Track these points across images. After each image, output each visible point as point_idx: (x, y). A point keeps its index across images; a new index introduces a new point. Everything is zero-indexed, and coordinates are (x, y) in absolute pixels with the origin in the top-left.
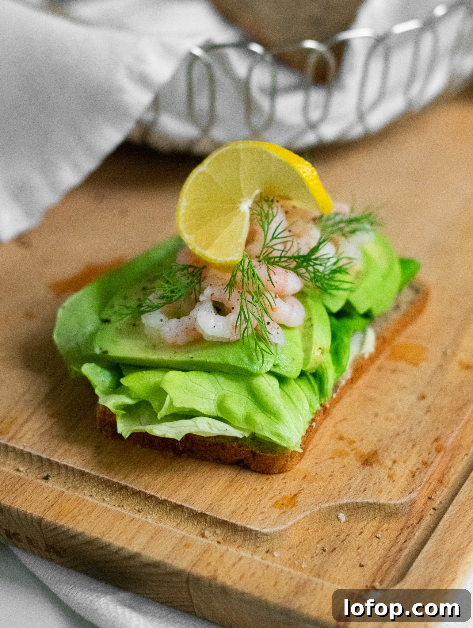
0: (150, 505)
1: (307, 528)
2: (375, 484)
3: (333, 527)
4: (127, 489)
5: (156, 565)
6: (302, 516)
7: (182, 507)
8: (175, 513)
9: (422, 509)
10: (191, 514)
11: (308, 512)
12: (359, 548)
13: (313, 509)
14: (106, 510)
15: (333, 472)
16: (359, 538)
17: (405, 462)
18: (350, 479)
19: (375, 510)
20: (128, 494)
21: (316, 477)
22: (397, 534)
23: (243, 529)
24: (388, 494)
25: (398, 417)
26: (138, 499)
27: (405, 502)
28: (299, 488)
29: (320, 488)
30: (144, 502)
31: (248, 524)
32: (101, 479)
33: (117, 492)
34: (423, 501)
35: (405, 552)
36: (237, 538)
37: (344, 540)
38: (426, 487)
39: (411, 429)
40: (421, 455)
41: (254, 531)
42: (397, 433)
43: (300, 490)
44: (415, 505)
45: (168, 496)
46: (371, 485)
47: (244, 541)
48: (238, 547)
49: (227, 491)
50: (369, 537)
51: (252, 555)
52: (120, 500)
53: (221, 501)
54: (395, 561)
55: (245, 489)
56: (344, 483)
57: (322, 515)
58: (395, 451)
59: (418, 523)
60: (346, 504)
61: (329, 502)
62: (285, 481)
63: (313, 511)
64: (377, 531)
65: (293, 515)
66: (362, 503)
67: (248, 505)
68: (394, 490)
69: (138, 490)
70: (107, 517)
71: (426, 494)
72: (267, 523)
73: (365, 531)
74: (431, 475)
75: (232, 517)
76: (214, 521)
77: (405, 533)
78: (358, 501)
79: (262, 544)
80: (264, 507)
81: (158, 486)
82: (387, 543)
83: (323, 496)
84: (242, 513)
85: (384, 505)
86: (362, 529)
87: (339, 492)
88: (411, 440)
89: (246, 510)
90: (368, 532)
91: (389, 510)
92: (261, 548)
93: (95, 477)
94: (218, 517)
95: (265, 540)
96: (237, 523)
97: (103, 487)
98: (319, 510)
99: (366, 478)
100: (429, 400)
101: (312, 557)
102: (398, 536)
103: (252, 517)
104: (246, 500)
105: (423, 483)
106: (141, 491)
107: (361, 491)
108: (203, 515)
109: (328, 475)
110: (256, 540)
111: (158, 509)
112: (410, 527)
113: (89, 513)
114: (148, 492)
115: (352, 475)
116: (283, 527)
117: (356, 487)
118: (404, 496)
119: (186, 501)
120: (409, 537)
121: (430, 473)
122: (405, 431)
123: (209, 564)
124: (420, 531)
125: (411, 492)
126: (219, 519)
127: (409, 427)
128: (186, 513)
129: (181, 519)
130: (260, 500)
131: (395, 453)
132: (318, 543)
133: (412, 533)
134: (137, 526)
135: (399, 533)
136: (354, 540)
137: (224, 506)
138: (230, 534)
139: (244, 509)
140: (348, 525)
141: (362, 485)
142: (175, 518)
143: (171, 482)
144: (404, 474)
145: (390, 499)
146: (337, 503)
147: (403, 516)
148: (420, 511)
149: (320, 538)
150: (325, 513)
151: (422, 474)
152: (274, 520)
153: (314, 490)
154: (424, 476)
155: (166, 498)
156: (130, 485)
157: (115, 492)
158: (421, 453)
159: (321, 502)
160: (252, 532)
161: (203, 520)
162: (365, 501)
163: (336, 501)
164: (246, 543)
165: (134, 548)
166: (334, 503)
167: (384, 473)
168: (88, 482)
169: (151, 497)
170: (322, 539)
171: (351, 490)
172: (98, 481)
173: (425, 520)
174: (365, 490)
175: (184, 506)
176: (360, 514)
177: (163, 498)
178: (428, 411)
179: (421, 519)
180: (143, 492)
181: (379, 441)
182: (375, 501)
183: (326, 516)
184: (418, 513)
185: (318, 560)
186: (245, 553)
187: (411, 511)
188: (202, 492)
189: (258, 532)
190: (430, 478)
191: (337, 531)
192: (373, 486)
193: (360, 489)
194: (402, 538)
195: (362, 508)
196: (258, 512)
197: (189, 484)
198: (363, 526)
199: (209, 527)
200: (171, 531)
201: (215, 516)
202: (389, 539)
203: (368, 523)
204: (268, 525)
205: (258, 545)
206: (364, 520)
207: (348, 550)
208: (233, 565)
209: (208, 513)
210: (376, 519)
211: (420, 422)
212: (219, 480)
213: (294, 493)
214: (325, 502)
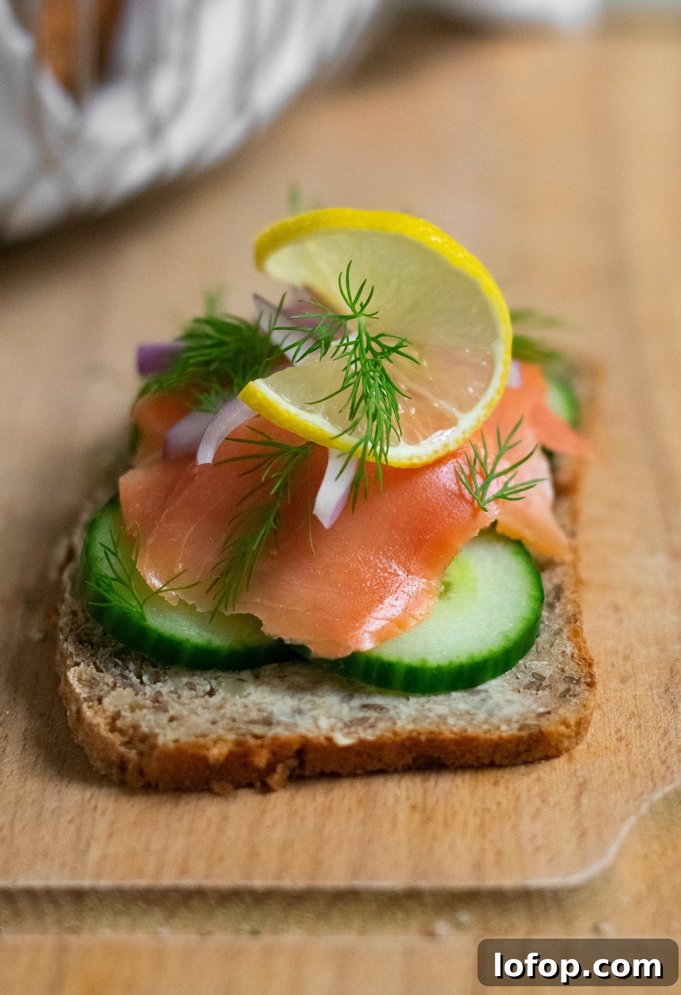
0: (274, 911)
1: (644, 853)
6: (626, 829)
10: (385, 900)
11: (632, 820)
13: (639, 810)
15: (618, 731)
18: (665, 733)
20: (211, 907)
21: (592, 750)
23: (519, 892)
25: (663, 600)
26: (238, 909)
29: (619, 768)
30: (258, 910)
31: (525, 880)
33: (182, 910)
36: (515, 917)
41: (549, 888)
43: (580, 785)
47: (534, 918)
49: (430, 830)
52: (196, 923)
53: (432, 853)
55: (463, 816)
56: (658, 745)
57: (659, 818)
63: (639, 814)
65: (605, 833)
67: (496, 844)
72: (565, 866)
75: (480, 877)
76: (443, 899)
79: (578, 911)
80: (534, 838)
81: (271, 866)
83: (638, 778)
84: (498, 862)
87: (663, 763)
89: (499, 853)
93: (112, 893)
95: (581, 900)
96: (498, 884)
97: (139, 908)
98: (650, 809)
103: (523, 862)
104: (484, 836)
108: (413, 895)
109: (616, 740)
111: (298, 913)
114: (259, 882)
115: (663, 725)
119: (355, 874)
126: (454, 890)
128: (369, 904)
130: (514, 827)
137: (447, 860)
138: (494, 913)
139: (494, 852)
142: (346, 920)
146: (677, 783)
150: (662, 812)
152: (572, 853)
155: (309, 884)
156: (208, 883)
157: (176, 910)
159: (643, 792)
160: (545, 894)
161: (414, 904)
163: (671, 782)
166: (671, 788)
168: (99, 910)
169: (269, 893)
172: (122, 899)
177: (300, 886)
180: (244, 888)
183: (667, 817)
188: (378, 849)
196: (529, 850)
204: (569, 868)
205: (570, 917)
209: (424, 884)
213: (572, 792)
214: (651, 789)
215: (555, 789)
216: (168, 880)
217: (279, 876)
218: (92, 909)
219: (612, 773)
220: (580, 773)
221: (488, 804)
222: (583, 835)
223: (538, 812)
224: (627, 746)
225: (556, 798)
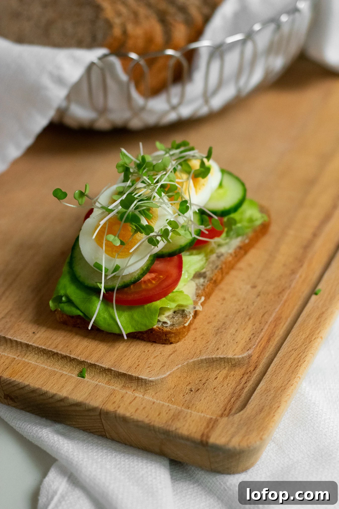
0: (74, 364)
1: (180, 376)
2: (225, 345)
3: (197, 375)
4: (58, 355)
5: (78, 404)
6: (176, 368)
7: (95, 365)
8: (91, 370)
9: (256, 361)
10: (102, 370)
11: (180, 366)
12: (214, 388)
13: (183, 363)
14: (44, 369)
15: (196, 338)
16: (215, 381)
17: (244, 330)
18: (207, 343)
19: (225, 362)
20: (58, 358)
22: (240, 378)
23: (136, 378)
24: (233, 352)
25: (239, 300)
26: (65, 361)
27: (245, 356)
28: (173, 350)
29: (187, 349)
30: (69, 363)
31: (139, 375)
32: (40, 349)
33: (51, 357)
34: (257, 356)
35: (246, 390)
36: (133, 385)
37: (205, 383)
38: (258, 346)
39: (248, 307)
40: (254, 325)
41: (144, 379)
42: (238, 311)
44: (252, 358)
45: (85, 358)
46: (222, 346)
47: (138, 386)
48: (134, 390)
49: (125, 354)
50: (221, 380)
51: (143, 395)
52: (53, 362)
53: (121, 360)
54: (239, 396)
55: (137, 352)
56: (203, 345)
57: (189, 367)
58: (237, 322)
59: (254, 370)
60: (205, 359)
61: (194, 358)
63: (183, 365)
64: (226, 377)
65: (170, 368)
66: (216, 358)
67: (140, 362)
68: (237, 349)
69: (65, 355)
70: (45, 374)
71: (259, 351)
72: (152, 374)
73: (219, 376)
74: (262, 337)
75: (129, 371)
76: (117, 374)
77: (246, 377)
78: (214, 356)
79: (150, 388)
80: (150, 364)
81: (78, 352)
82: (234, 384)
83: (190, 354)
84: (136, 368)
85: (231, 358)
86: (216, 375)
87: (200, 351)
88: (248, 315)
89: (138, 365)
90: (220, 378)
91: (234, 362)
92: (149, 391)
93: (36, 348)
94: (119, 371)
95: (152, 385)
96: (132, 374)
97: (41, 354)
98: (187, 364)
99: (218, 341)
100: (259, 288)
101: (184, 396)
102: (241, 379)
103: (142, 370)
104: (138, 359)
105: (256, 343)
106: (67, 356)
107: (215, 350)
108: (109, 370)
109: (193, 340)
110: (145, 386)
111: (79, 367)
112: (249, 373)
113: (33, 372)
114: (72, 356)
115: (209, 340)
116: (163, 376)
117: (211, 348)
118: (244, 353)
119: (98, 361)
120: (248, 380)
121: (261, 336)
122: (243, 309)
123: (114, 402)
124: (255, 375)
125: (249, 350)
126: (121, 373)
127: (246, 307)
128: (98, 369)
129: (95, 373)
130: (148, 359)
131: (237, 324)
132: (187, 386)
133: (250, 376)
134: (65, 379)
135: (241, 377)
136: (211, 383)
137: (123, 364)
138: (128, 382)
139: (137, 365)
140: (207, 373)
141: (215, 346)
142: (90, 373)
143: (87, 349)
144: (243, 338)
145: (235, 355)
146: (199, 358)
147: (244, 366)
148: (255, 362)
149: (189, 382)
150: (191, 366)
151: (256, 338)
152: (157, 371)
153: (183, 351)
154: (257, 339)
155: (84, 360)
156: (59, 352)
157: (50, 357)
158: (254, 323)
159: (188, 359)
160: (143, 380)
161: (109, 373)
162: (218, 356)
163: (198, 357)
164: (139, 388)
165: (64, 393)
166: (197, 359)
167: (230, 337)
168: (31, 351)
169: (74, 359)
170: (190, 383)
171: (208, 350)
172: (38, 350)
173: (258, 368)
174: (218, 349)
175: (96, 365)
176: (215, 365)
177: (82, 360)
178: (258, 295)
179: (256, 367)
180: (68, 356)
181: (227, 316)
182: (225, 357)
183: (192, 367)
184: (254, 363)
185: (187, 397)
186: (138, 395)
187: (249, 362)
188: (108, 355)
189: (147, 380)
190: (261, 340)
191: (200, 378)
192: (223, 346)
193: (214, 348)
194: (244, 381)
195: (216, 361)
196: (146, 367)
197: (99, 350)
198: (217, 373)
199: (114, 378)
200: (88, 381)
201: (118, 370)
202: (235, 382)
203: (220, 372)
204: (153, 375)
205: (147, 389)
206: (218, 369)
207: (207, 390)
208: (130, 403)
210: (226, 368)
211: (253, 303)
213: (170, 353)
214: (191, 358)
216: (50, 349)
220: (176, 348)
222: (163, 366)
223: (156, 356)
224: (195, 343)
225: (164, 354)
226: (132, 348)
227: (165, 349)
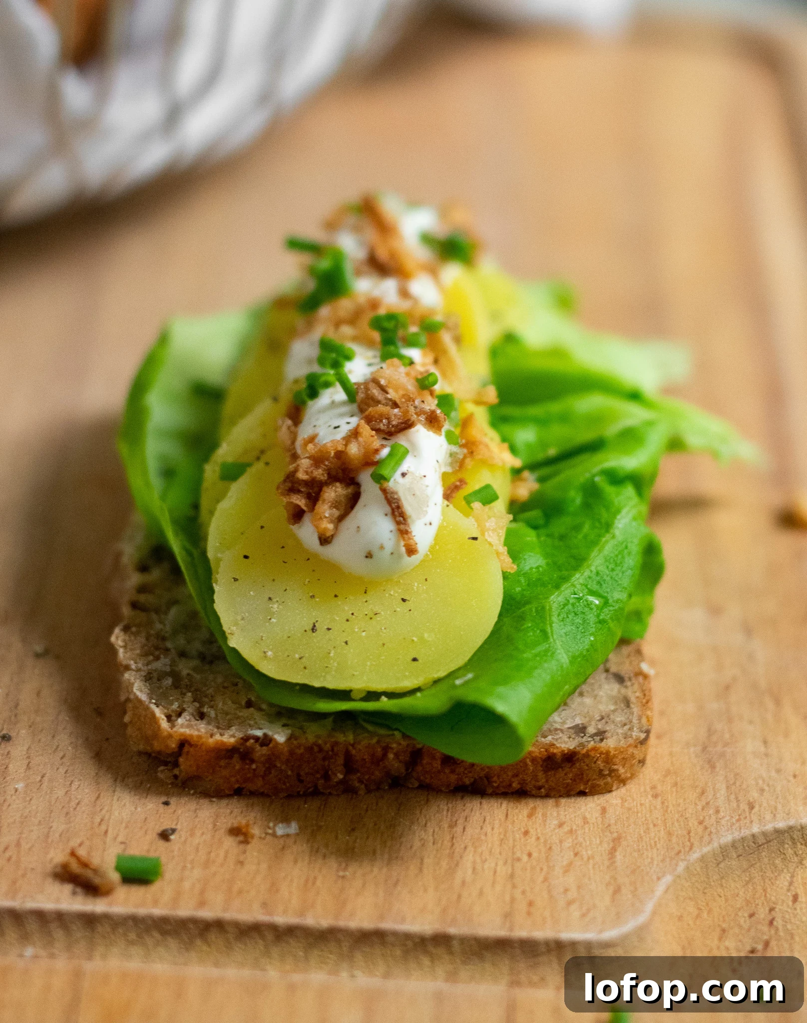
0: (295, 949)
1: (680, 914)
2: (762, 789)
3: (727, 900)
4: (221, 927)
6: (661, 888)
8: (366, 952)
10: (410, 943)
11: (668, 879)
13: (675, 869)
15: (653, 788)
16: (798, 908)
18: (703, 793)
19: (795, 843)
20: (228, 940)
21: (627, 805)
23: (550, 945)
25: (701, 657)
26: (257, 945)
28: (609, 836)
29: (655, 825)
30: (276, 947)
31: (557, 932)
33: (198, 941)
37: (772, 921)
39: (745, 671)
42: (722, 687)
43: (614, 840)
45: (332, 918)
46: (755, 793)
49: (458, 877)
52: (211, 958)
53: (461, 900)
55: (493, 865)
56: (695, 804)
57: (694, 879)
58: (747, 718)
60: (734, 845)
61: (695, 847)
62: (566, 828)
63: (676, 873)
65: (640, 890)
66: (763, 834)
67: (528, 894)
69: (251, 921)
72: (599, 921)
73: (800, 890)
75: (510, 927)
76: (474, 947)
78: (754, 830)
80: (566, 890)
81: (293, 903)
83: (674, 837)
84: (529, 914)
86: (790, 890)
87: (701, 823)
89: (531, 904)
93: (126, 920)
94: (480, 934)
97: (154, 938)
98: (687, 869)
99: (734, 783)
100: (735, 611)
103: (556, 915)
104: (515, 886)
106: (260, 922)
107: (745, 810)
108: (442, 939)
109: (652, 796)
111: (319, 953)
114: (280, 919)
115: (700, 785)
116: (641, 919)
117: (727, 805)
122: (736, 678)
126: (486, 939)
127: (739, 670)
128: (393, 947)
129: (388, 961)
130: (546, 879)
131: (751, 723)
136: (791, 916)
137: (477, 908)
138: (523, 966)
139: (525, 903)
141: (736, 800)
142: (370, 964)
143: (315, 888)
146: (715, 845)
150: (698, 873)
152: (607, 909)
155: (332, 924)
156: (228, 916)
157: (191, 942)
159: (680, 851)
162: (770, 827)
163: (711, 841)
166: (709, 848)
167: (762, 765)
168: (111, 937)
169: (291, 929)
171: (722, 814)
174: (751, 807)
176: (767, 860)
177: (323, 925)
178: (750, 631)
180: (264, 923)
181: (701, 708)
182: (790, 823)
183: (703, 879)
188: (404, 893)
189: (590, 944)
192: (762, 795)
193: (738, 807)
195: (765, 845)
196: (561, 903)
197: (360, 881)
198: (787, 883)
199: (466, 963)
201: (473, 933)
203: (793, 877)
204: (603, 923)
206: (781, 871)
209: (452, 931)
211: (751, 655)
212: (422, 860)
213: (606, 847)
214: (687, 849)
215: (588, 842)
216: (184, 911)
217: (302, 914)
218: (104, 937)
219: (647, 831)
220: (613, 828)
221: (518, 854)
222: (617, 891)
223: (570, 864)
224: (663, 803)
225: (590, 852)
226: (469, 858)
227: (580, 839)
